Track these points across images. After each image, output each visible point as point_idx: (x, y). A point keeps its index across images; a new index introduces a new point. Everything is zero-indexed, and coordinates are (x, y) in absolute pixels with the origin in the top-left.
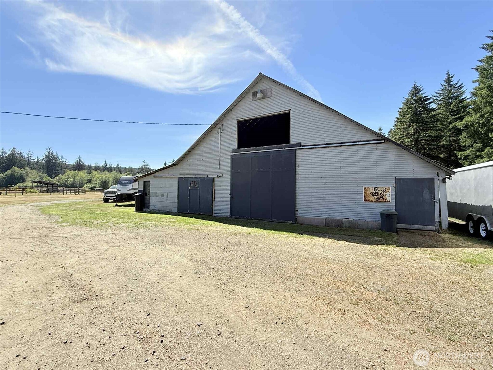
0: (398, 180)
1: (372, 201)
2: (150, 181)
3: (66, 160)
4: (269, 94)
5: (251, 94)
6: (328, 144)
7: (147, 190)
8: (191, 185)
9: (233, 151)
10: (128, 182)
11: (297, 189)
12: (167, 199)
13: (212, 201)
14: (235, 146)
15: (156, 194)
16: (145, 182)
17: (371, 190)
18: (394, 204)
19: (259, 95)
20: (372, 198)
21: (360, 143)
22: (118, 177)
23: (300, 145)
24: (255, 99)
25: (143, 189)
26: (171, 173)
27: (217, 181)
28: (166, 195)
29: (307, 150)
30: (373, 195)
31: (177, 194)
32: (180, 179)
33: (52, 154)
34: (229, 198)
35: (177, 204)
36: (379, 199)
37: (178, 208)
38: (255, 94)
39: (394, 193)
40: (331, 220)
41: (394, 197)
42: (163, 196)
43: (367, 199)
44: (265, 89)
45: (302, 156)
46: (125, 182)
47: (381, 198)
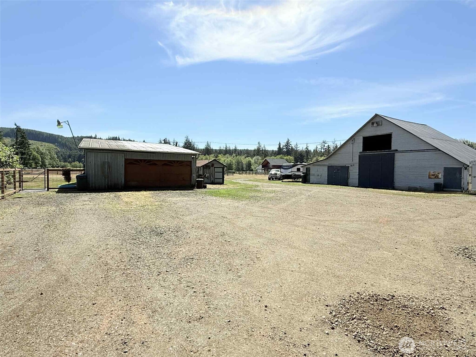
0: (445, 169)
1: (432, 178)
2: (310, 168)
3: (197, 145)
4: (381, 124)
5: (371, 123)
6: (411, 150)
7: (308, 173)
8: (336, 170)
9: (360, 153)
10: (287, 167)
11: (395, 173)
12: (321, 178)
13: (348, 178)
14: (361, 150)
15: (314, 175)
16: (306, 168)
17: (432, 173)
18: (443, 179)
19: (375, 124)
20: (432, 177)
21: (428, 150)
22: (239, 160)
23: (397, 150)
24: (373, 126)
25: (305, 172)
26: (323, 164)
27: (351, 168)
28: (320, 175)
29: (400, 153)
30: (433, 175)
31: (327, 175)
32: (328, 167)
33: (189, 141)
34: (357, 177)
35: (327, 180)
36: (435, 177)
37: (328, 182)
38: (373, 124)
39: (443, 174)
40: (412, 187)
41: (443, 176)
42: (318, 175)
43: (430, 177)
44: (379, 121)
45: (397, 156)
46: (286, 167)
47: (437, 177)
